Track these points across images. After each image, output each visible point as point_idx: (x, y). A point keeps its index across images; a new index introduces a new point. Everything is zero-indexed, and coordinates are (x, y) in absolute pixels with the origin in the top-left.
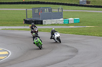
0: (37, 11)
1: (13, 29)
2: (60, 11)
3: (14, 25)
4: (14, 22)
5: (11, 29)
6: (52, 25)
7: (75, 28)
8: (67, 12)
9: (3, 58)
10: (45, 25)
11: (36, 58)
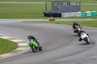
0: (56, 4)
1: (33, 22)
2: (78, 4)
3: (34, 18)
4: (34, 15)
5: (32, 22)
6: (70, 17)
7: (92, 21)
8: (85, 6)
9: (23, 49)
10: (64, 18)
11: (55, 49)
